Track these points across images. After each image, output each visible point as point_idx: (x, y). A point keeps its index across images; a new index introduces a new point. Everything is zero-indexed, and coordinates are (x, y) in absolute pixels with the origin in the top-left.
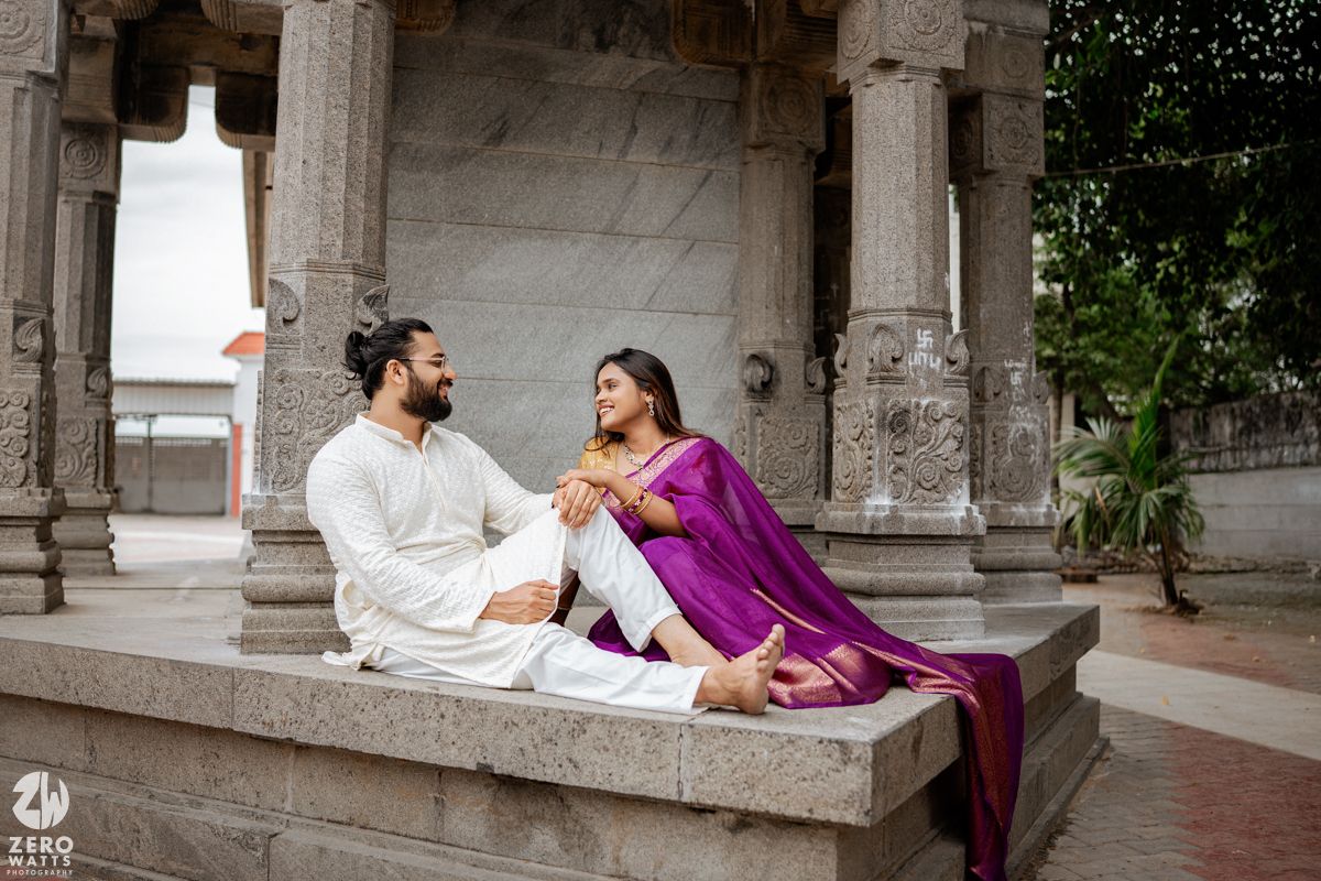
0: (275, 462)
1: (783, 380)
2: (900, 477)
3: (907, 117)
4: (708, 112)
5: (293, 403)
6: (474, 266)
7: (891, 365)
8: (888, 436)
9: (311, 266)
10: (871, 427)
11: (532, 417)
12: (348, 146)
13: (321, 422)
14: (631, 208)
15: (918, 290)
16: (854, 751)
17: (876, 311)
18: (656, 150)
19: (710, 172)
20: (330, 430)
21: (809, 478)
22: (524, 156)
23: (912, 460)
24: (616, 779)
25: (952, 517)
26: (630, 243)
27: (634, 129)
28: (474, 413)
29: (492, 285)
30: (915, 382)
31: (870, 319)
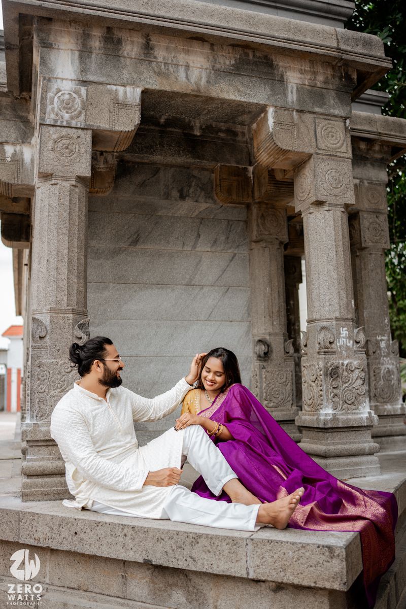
0: (37, 406)
1: (274, 351)
2: (336, 399)
3: (330, 227)
4: (233, 226)
5: (45, 377)
6: (126, 303)
7: (329, 346)
8: (329, 380)
9: (52, 310)
10: (321, 375)
11: (156, 374)
12: (68, 252)
13: (59, 386)
14: (199, 273)
15: (340, 309)
16: (336, 551)
17: (320, 320)
18: (209, 245)
19: (235, 255)
20: (63, 390)
21: (288, 397)
22: (148, 250)
23: (341, 391)
24: (215, 567)
25: (362, 417)
26: (199, 289)
27: (199, 236)
28: (128, 373)
29: (135, 312)
30: (341, 353)
31: (317, 324)
